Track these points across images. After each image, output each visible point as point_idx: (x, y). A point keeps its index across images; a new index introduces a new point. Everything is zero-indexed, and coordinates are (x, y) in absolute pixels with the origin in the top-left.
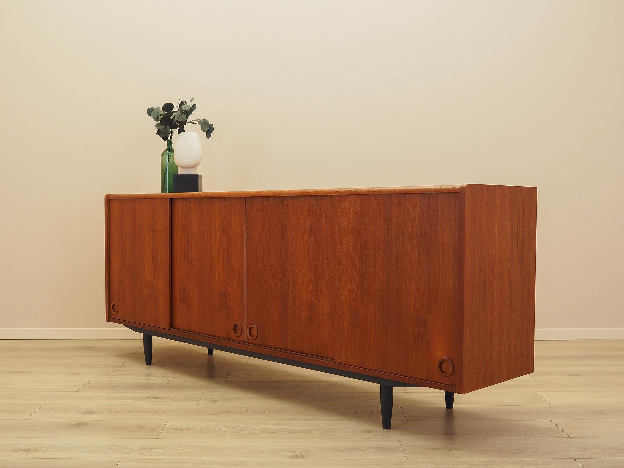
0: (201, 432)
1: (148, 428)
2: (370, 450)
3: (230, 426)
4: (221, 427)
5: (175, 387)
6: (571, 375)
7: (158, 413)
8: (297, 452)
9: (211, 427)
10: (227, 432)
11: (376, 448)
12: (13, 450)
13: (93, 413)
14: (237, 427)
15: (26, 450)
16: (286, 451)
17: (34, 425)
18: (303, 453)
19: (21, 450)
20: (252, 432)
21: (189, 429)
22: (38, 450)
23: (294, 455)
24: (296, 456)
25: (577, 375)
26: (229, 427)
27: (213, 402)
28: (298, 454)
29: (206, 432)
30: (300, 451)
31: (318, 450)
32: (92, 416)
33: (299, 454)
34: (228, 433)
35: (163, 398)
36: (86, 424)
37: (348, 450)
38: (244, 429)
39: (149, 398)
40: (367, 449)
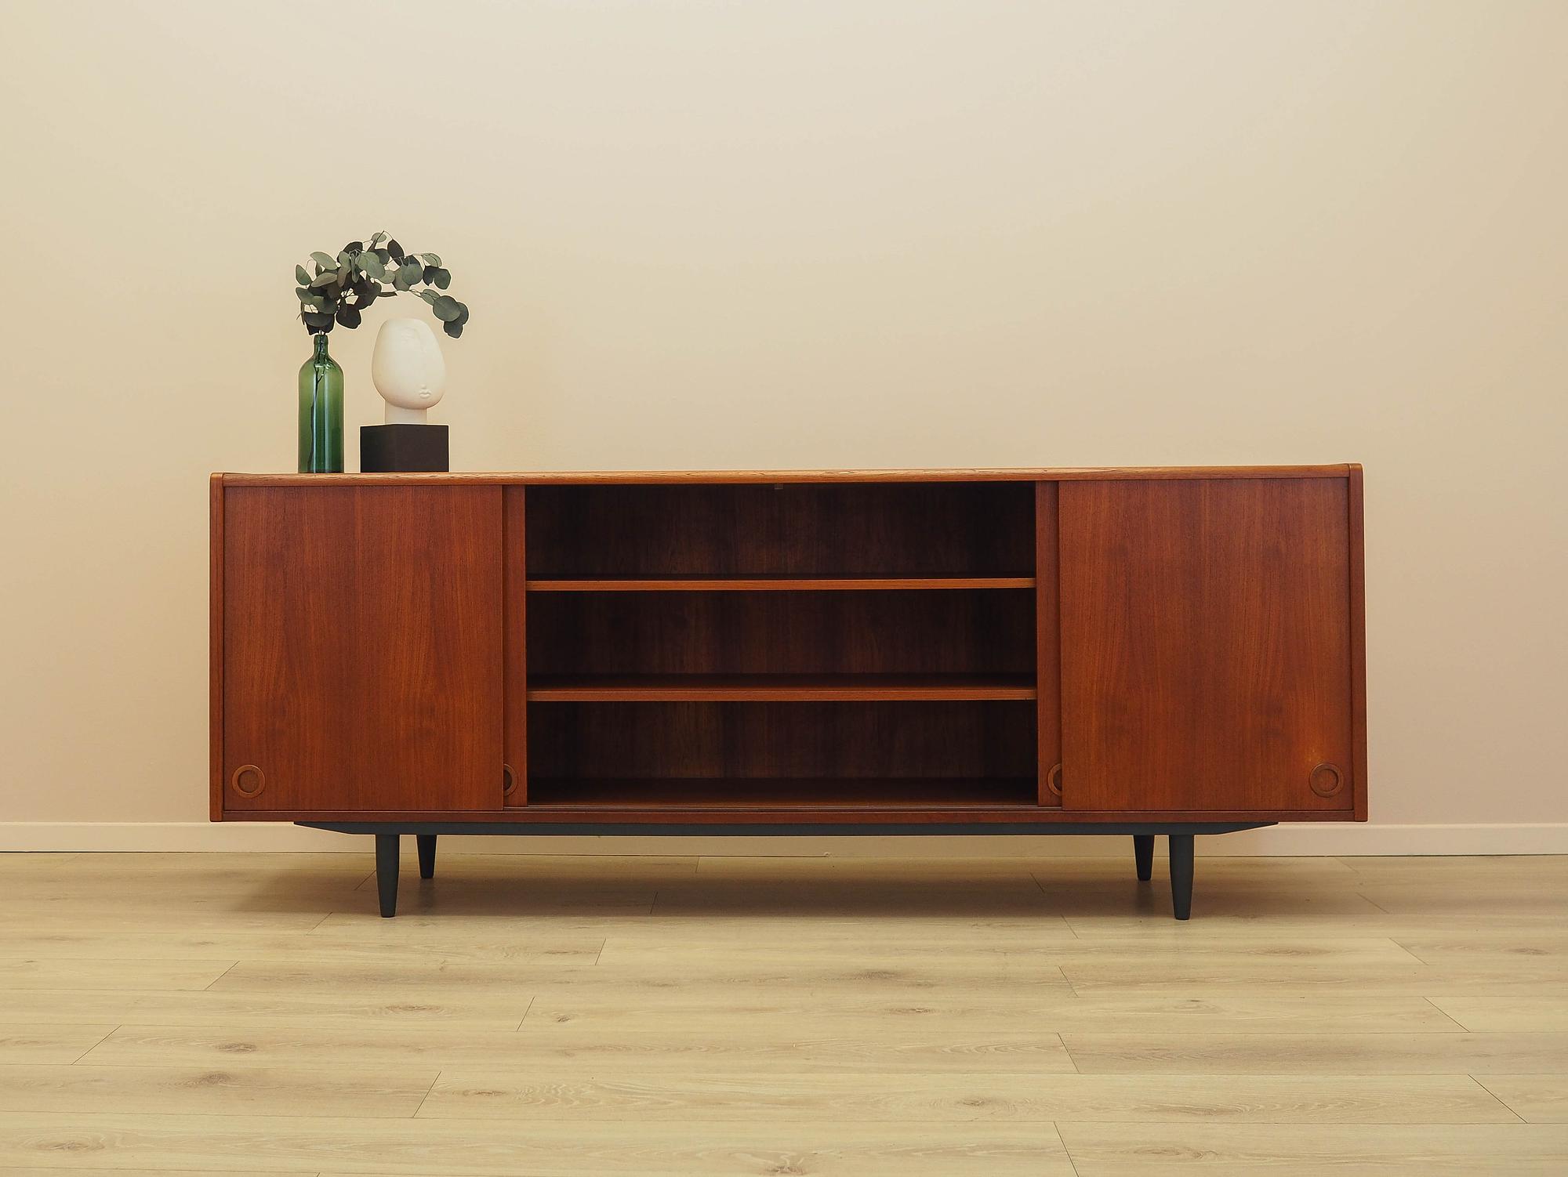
0: (530, 1100)
1: (391, 1090)
2: (979, 1153)
3: (606, 1086)
4: (583, 1089)
5: (462, 979)
6: (1522, 951)
7: (416, 1048)
8: (782, 1157)
9: (555, 1089)
10: (599, 1101)
11: (997, 1147)
12: (40, 1147)
13: (248, 1047)
14: (626, 1087)
15: (73, 1147)
16: (754, 1155)
17: (95, 1081)
18: (799, 1160)
19: (60, 1146)
20: (665, 1103)
21: (497, 1093)
22: (103, 1147)
23: (777, 1164)
24: (781, 1168)
25: (1537, 952)
26: (602, 1088)
27: (563, 1020)
28: (786, 1163)
29: (543, 1100)
30: (794, 1154)
31: (841, 1153)
32: (244, 1056)
33: (788, 1162)
34: (601, 1103)
35: (431, 1009)
36: (228, 1077)
37: (920, 1154)
38: (644, 1094)
39: (392, 1008)
40: (973, 1150)
